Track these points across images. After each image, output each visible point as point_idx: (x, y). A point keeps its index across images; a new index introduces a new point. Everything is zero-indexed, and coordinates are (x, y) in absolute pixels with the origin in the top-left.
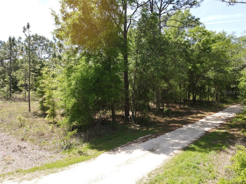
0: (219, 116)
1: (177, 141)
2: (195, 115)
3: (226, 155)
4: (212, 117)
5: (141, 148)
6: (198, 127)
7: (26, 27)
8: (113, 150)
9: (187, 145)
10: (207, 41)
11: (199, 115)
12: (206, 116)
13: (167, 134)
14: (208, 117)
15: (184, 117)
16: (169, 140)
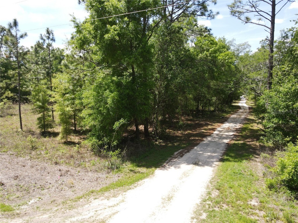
0: (227, 127)
1: (209, 154)
2: (206, 127)
3: (255, 163)
4: (222, 128)
5: (184, 163)
6: (217, 139)
7: (12, 24)
8: (162, 167)
9: (221, 157)
10: (215, 52)
11: (210, 127)
12: (217, 128)
13: (196, 148)
14: (219, 129)
15: (198, 130)
16: (203, 153)
